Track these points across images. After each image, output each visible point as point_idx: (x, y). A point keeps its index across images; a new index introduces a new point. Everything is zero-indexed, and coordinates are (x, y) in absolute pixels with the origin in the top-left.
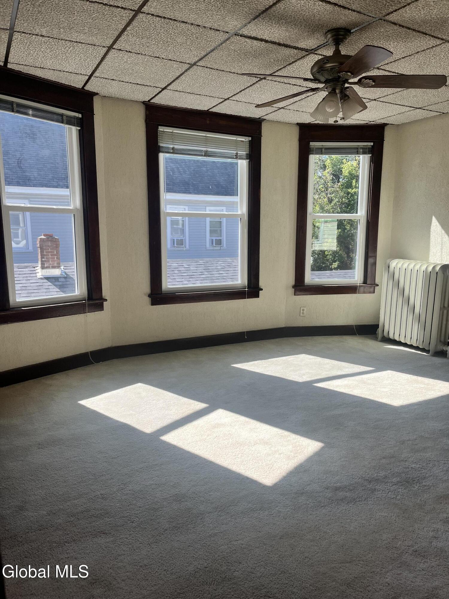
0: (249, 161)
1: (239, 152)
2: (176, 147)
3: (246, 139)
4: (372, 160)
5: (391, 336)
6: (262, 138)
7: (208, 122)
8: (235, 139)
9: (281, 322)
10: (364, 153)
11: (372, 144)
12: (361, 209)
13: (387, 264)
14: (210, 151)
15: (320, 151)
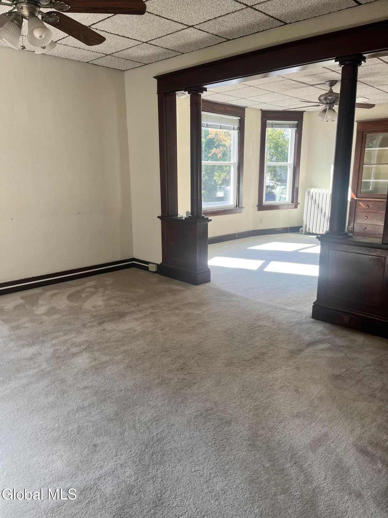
0: (238, 132)
1: (235, 126)
2: (209, 123)
3: (237, 118)
4: (296, 131)
5: (311, 231)
6: (245, 118)
7: (223, 109)
8: (233, 118)
9: (251, 228)
10: (292, 127)
11: (297, 122)
12: (290, 161)
13: (308, 191)
14: (223, 126)
15: (272, 126)
